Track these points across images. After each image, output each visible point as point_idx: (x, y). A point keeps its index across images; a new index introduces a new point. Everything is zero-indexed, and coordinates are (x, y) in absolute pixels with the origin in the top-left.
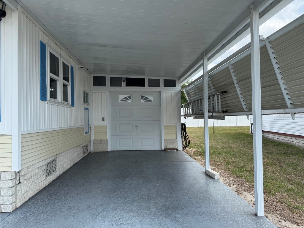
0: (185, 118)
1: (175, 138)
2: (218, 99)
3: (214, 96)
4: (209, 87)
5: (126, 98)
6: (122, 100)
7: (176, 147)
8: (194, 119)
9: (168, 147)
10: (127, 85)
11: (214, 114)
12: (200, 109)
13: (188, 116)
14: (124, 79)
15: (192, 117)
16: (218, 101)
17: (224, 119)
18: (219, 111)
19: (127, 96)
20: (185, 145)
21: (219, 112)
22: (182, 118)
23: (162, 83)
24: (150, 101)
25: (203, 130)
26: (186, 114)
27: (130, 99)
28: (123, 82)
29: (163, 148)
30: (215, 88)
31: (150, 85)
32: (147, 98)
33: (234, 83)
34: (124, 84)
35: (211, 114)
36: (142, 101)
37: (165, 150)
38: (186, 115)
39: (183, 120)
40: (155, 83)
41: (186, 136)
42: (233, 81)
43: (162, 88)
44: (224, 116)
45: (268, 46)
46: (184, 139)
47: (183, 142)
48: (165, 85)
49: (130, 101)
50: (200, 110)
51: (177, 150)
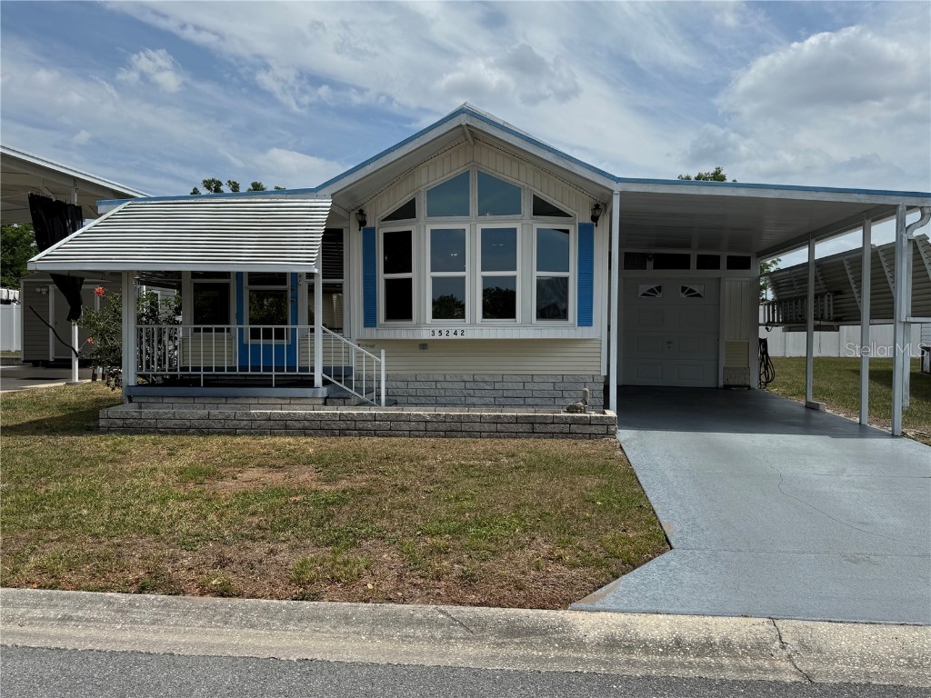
0: (767, 329)
1: (746, 366)
2: (829, 306)
3: (823, 297)
4: (816, 280)
5: (652, 290)
6: (644, 295)
7: (748, 383)
8: (784, 331)
9: (732, 382)
10: (656, 267)
11: (823, 323)
12: (800, 313)
13: (772, 326)
14: (651, 256)
15: (780, 329)
16: (828, 303)
17: (838, 330)
18: (829, 318)
19: (653, 286)
20: (763, 379)
21: (829, 320)
22: (762, 329)
23: (724, 263)
24: (698, 295)
25: (804, 363)
26: (769, 321)
27: (660, 292)
28: (648, 262)
29: (721, 384)
30: (825, 283)
31: (700, 266)
32: (691, 291)
33: (849, 283)
34: (650, 264)
35: (818, 322)
36: (683, 295)
37: (727, 387)
38: (769, 324)
39: (763, 333)
40: (708, 262)
41: (767, 363)
42: (848, 279)
43: (723, 271)
44: (838, 327)
45: (881, 254)
46: (763, 369)
47: (760, 375)
48: (730, 266)
49: (659, 295)
50: (800, 316)
51: (749, 387)
